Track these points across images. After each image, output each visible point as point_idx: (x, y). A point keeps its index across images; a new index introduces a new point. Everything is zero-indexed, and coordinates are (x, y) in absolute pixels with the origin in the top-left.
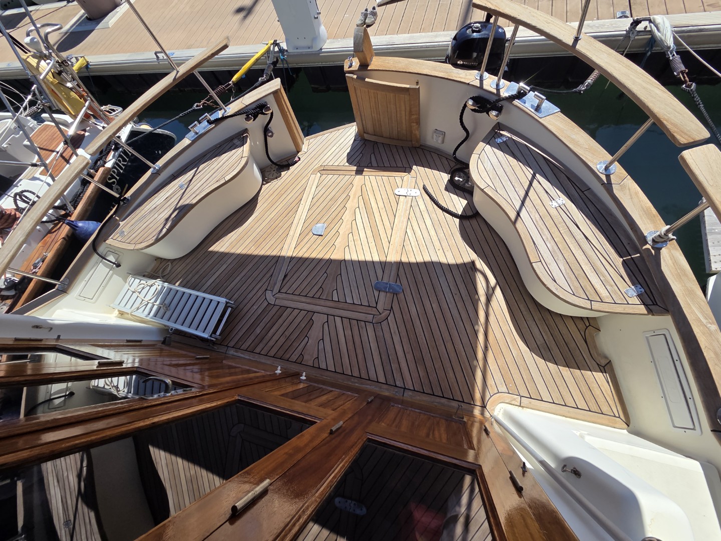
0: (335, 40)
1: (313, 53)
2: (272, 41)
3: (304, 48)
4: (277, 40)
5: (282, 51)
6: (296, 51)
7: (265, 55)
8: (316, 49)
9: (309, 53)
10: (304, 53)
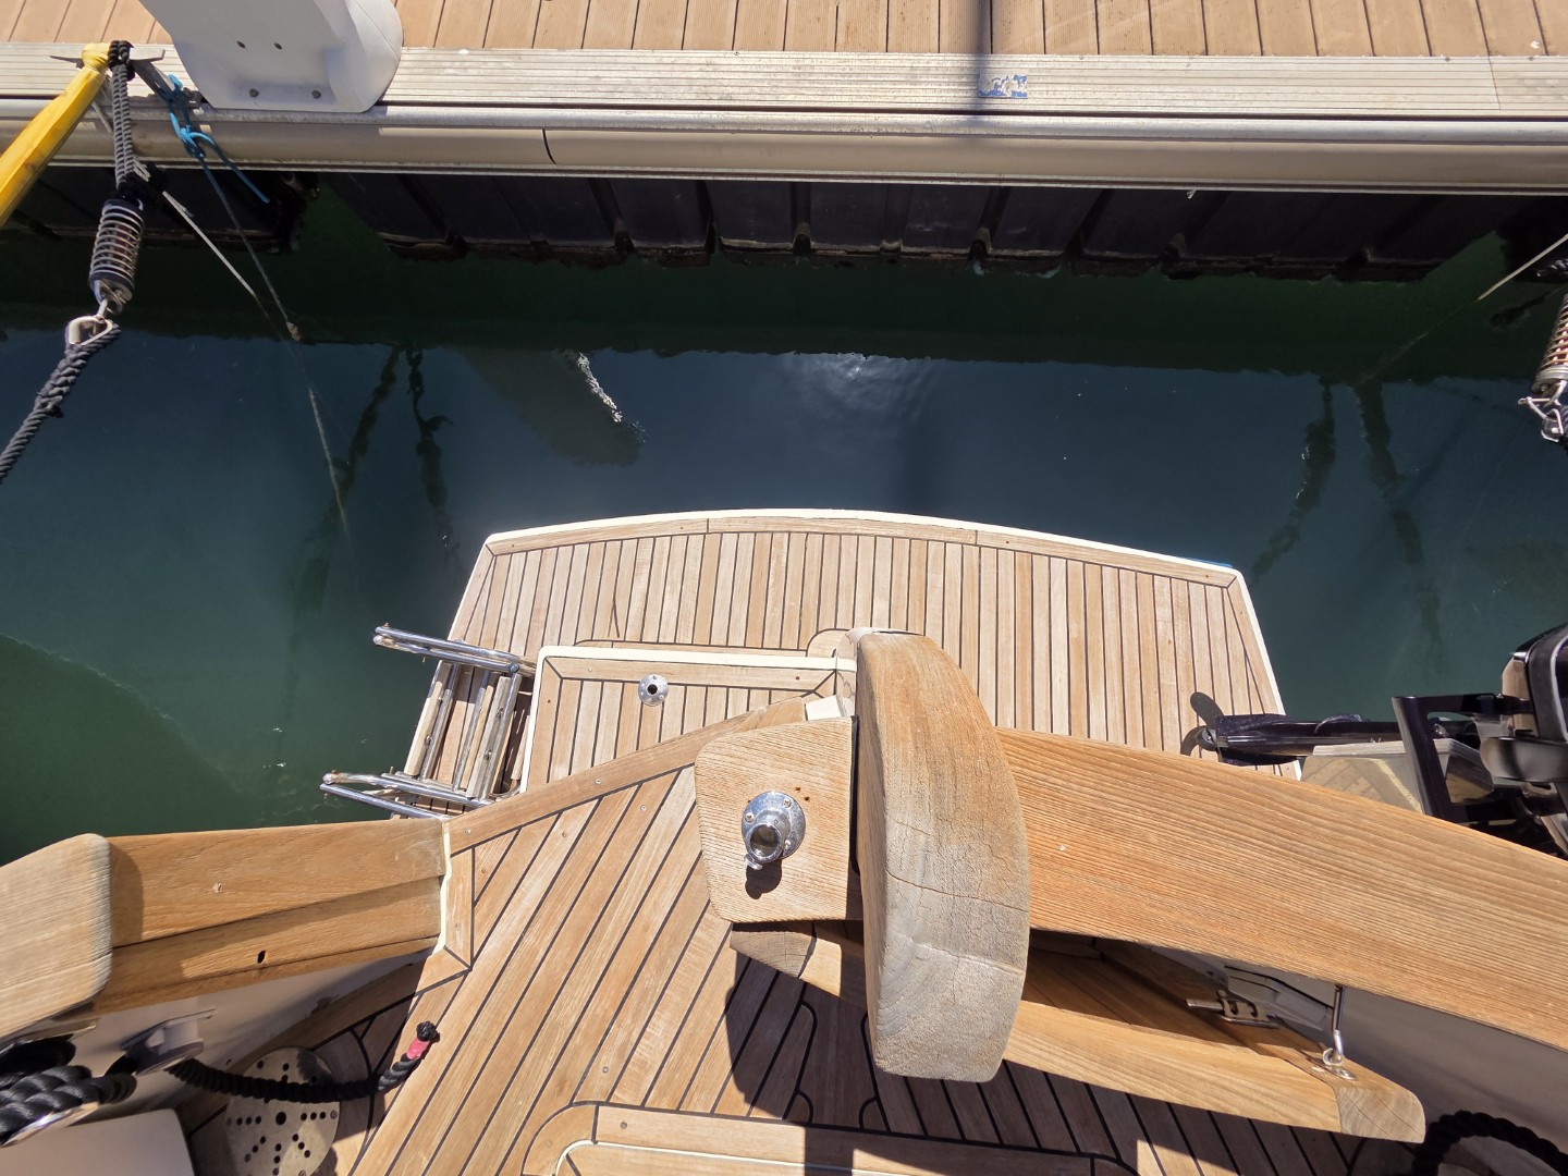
0: (441, 55)
1: (344, 119)
2: (102, 50)
3: (287, 90)
4: (128, 46)
5: (173, 99)
6: (251, 104)
7: (93, 115)
8: (351, 101)
9: (320, 118)
10: (298, 118)
